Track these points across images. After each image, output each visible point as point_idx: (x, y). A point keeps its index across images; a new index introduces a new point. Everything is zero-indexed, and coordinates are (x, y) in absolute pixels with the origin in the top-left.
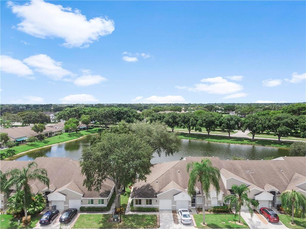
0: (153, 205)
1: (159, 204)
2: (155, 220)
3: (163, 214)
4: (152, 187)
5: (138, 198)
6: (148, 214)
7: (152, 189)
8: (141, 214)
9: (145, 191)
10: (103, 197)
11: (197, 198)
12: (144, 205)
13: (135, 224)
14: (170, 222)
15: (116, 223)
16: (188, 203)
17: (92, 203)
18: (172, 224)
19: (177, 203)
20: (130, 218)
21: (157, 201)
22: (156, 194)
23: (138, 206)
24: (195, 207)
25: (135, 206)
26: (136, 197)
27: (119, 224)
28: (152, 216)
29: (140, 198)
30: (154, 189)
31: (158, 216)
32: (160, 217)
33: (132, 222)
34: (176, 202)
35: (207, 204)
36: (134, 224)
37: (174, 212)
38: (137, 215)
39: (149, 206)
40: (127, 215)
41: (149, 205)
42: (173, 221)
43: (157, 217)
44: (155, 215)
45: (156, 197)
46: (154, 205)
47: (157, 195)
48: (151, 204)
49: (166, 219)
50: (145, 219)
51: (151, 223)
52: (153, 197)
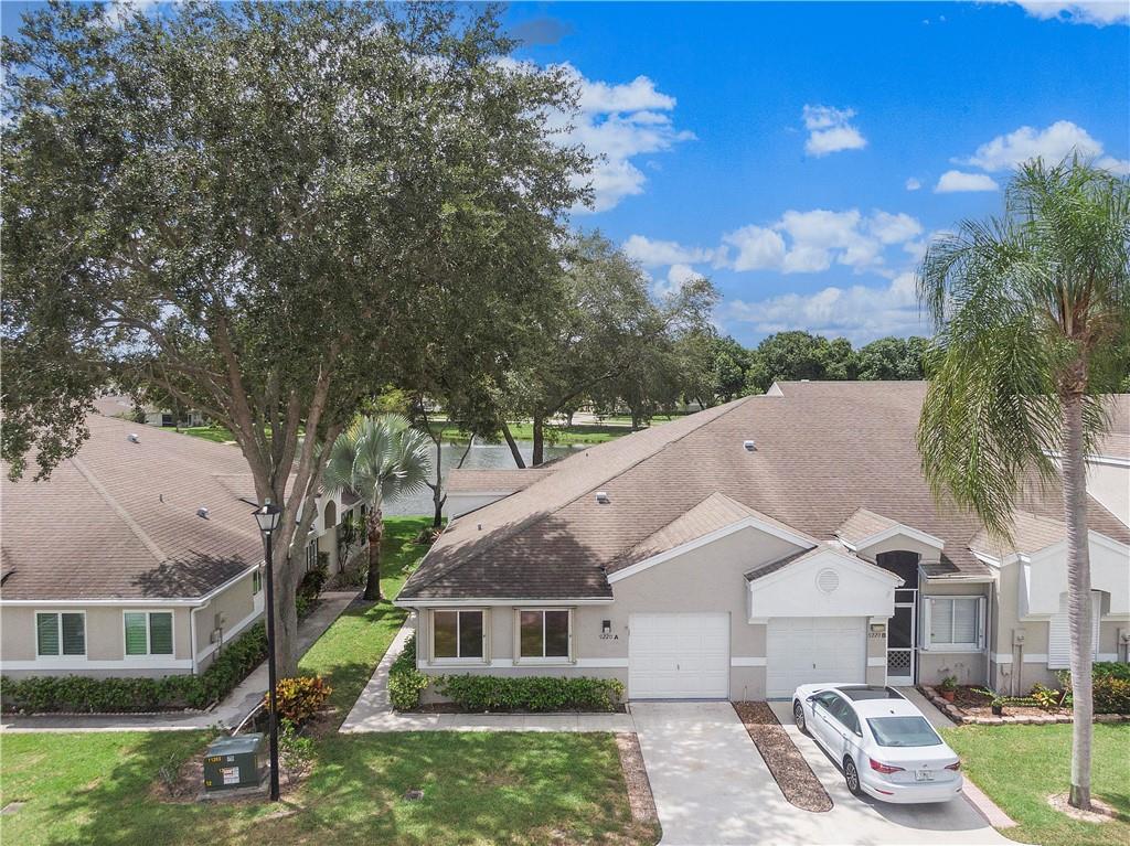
0: (582, 663)
1: (625, 654)
2: (600, 778)
3: (669, 727)
4: (563, 526)
5: (454, 595)
6: (541, 730)
7: (569, 541)
8: (482, 729)
9: (515, 553)
10: (164, 595)
11: (927, 604)
12: (502, 658)
13: (418, 817)
14: (752, 795)
15: (231, 801)
16: (855, 640)
17: (74, 644)
18: (771, 809)
19: (773, 642)
20: (378, 764)
21: (607, 624)
22: (603, 570)
23: (459, 664)
24: (908, 680)
25: (432, 666)
26: (433, 596)
27: (253, 811)
28: (576, 747)
29: (470, 603)
30: (581, 541)
31: (623, 745)
32: (645, 748)
33: (385, 793)
34: (761, 629)
35: (1018, 648)
36: (402, 809)
37: (753, 711)
38: (445, 740)
39: (544, 665)
40: (357, 736)
41: (544, 660)
42: (773, 785)
43: (616, 752)
44: (601, 740)
45: (605, 590)
46: (584, 661)
47: (612, 579)
48: (559, 647)
49: (698, 767)
50: (511, 767)
51: (573, 800)
52: (581, 590)
